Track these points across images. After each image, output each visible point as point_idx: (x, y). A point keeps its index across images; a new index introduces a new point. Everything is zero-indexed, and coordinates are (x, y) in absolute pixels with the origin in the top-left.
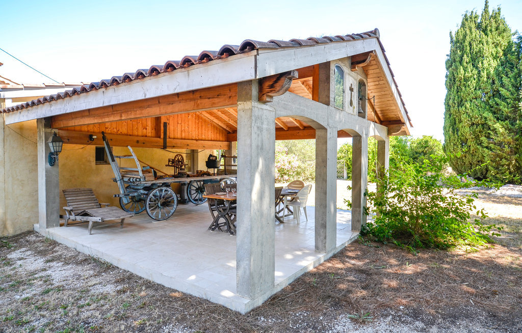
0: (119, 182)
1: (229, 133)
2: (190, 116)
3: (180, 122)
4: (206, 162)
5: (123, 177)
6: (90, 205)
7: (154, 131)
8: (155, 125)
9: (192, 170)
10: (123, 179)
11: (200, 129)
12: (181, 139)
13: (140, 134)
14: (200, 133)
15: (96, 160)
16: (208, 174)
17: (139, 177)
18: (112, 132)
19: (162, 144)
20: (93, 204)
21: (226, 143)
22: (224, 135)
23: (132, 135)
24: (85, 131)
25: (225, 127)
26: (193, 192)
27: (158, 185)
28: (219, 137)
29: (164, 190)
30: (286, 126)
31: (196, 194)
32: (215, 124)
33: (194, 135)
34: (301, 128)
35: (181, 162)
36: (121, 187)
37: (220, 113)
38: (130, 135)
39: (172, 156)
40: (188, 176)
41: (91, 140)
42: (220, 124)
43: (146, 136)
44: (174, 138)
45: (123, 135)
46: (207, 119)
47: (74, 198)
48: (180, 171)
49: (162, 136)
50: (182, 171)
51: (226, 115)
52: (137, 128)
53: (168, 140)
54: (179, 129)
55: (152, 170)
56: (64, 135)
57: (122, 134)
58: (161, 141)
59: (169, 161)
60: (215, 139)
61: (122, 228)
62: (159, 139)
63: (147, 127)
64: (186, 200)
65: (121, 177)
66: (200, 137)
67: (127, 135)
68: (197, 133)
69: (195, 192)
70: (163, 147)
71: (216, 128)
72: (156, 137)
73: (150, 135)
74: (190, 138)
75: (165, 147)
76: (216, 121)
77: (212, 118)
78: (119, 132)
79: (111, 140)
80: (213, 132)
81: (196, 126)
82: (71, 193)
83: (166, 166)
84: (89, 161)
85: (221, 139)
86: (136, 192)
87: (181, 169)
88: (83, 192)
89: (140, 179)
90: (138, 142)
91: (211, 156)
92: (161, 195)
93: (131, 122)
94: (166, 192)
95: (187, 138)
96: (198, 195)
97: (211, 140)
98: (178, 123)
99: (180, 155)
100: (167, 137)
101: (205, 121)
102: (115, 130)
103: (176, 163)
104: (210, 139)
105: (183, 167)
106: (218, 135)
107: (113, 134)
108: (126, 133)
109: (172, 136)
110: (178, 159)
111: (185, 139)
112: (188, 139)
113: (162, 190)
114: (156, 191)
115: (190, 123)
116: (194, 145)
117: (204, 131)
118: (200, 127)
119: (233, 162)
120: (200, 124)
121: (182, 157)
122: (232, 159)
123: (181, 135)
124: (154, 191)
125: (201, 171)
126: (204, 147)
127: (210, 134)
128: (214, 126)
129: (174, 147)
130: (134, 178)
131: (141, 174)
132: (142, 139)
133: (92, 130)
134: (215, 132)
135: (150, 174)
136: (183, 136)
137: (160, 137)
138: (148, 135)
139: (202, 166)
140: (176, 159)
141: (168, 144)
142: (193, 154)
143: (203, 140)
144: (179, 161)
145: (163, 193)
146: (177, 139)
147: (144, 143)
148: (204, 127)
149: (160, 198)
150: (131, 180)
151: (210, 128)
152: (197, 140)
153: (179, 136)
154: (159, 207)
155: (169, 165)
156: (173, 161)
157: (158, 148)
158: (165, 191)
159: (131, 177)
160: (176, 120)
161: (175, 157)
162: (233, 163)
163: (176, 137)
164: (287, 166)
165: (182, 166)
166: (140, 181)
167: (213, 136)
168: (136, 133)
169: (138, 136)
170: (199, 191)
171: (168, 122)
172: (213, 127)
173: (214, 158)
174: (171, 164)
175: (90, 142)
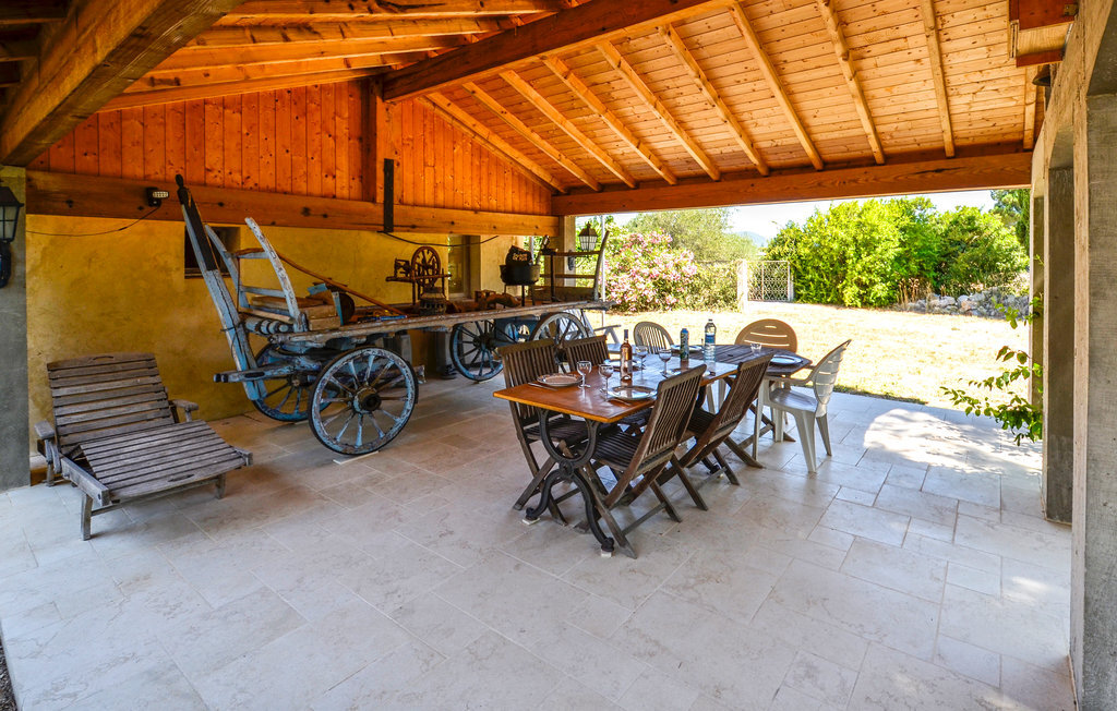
0: (229, 336)
1: (556, 193)
2: (458, 148)
3: (431, 162)
4: (502, 267)
5: (245, 316)
6: (136, 408)
7: (356, 184)
8: (359, 165)
9: (465, 287)
10: (243, 323)
11: (484, 182)
12: (435, 206)
13: (316, 189)
14: (484, 192)
15: (186, 266)
16: (507, 302)
17: (286, 319)
18: (227, 183)
19: (381, 221)
20: (146, 407)
21: (549, 220)
22: (543, 200)
23: (292, 193)
24: (135, 178)
25: (547, 178)
26: (467, 348)
27: (355, 340)
28: (531, 203)
29: (372, 358)
30: (717, 167)
31: (475, 353)
32: (523, 172)
33: (469, 196)
34: (762, 171)
35: (432, 267)
36: (235, 350)
37: (536, 137)
38: (285, 193)
39: (407, 252)
40: (451, 309)
41: (151, 205)
42: (536, 170)
43: (334, 197)
44: (415, 205)
45: (264, 191)
46: (501, 156)
47: (82, 389)
48: (426, 296)
49: (380, 198)
50: (433, 296)
51: (552, 144)
52: (306, 174)
53: (397, 208)
54: (429, 181)
55: (335, 296)
56: (54, 188)
57: (258, 189)
58: (377, 210)
59: (397, 266)
60: (523, 210)
61: (221, 497)
62: (370, 205)
63: (338, 173)
64: (450, 366)
65: (237, 319)
66: (485, 204)
67: (275, 191)
68: (476, 192)
69: (472, 347)
70: (382, 228)
71: (524, 180)
72: (362, 200)
73: (345, 192)
74: (459, 203)
75: (388, 227)
76: (525, 161)
77: (515, 154)
78: (250, 184)
79: (221, 204)
80: (516, 190)
81: (475, 173)
82: (73, 372)
83: (388, 279)
84: (166, 270)
85: (537, 210)
86: (288, 362)
87: (431, 289)
88: (119, 367)
89: (290, 326)
90: (306, 211)
91: (514, 250)
92: (361, 375)
93: (288, 155)
94: (382, 361)
95: (450, 204)
96: (481, 356)
97: (513, 212)
98: (425, 165)
99: (430, 249)
100: (396, 201)
101: (498, 163)
102: (237, 177)
103: (418, 271)
104: (510, 209)
105: (438, 284)
106: (530, 198)
107: (231, 188)
108: (272, 185)
109: (409, 198)
110: (424, 260)
111: (444, 207)
112: (453, 208)
113: (365, 358)
114: (347, 363)
115: (459, 166)
116: (468, 223)
117: (494, 188)
118: (484, 176)
119: (566, 267)
120: (484, 169)
121: (435, 254)
122: (566, 258)
123: (436, 197)
124: (338, 364)
125: (488, 293)
126: (495, 229)
127: (512, 197)
128: (520, 177)
129: (414, 227)
130: (271, 320)
131: (293, 308)
132: (320, 203)
133: (161, 176)
134: (523, 192)
135: (326, 309)
136: (441, 199)
137: (373, 201)
138: (339, 193)
139: (490, 279)
140: (419, 260)
141: (396, 221)
142: (467, 249)
143: (493, 211)
144: (425, 266)
145: (371, 365)
146: (425, 206)
147: (325, 216)
148: (494, 178)
149: (361, 384)
150: (264, 329)
151: (510, 181)
152: (476, 211)
153: (429, 199)
154: (355, 412)
155: (395, 279)
156: (408, 267)
157: (368, 229)
158: (378, 358)
159: (264, 319)
160: (420, 153)
161: (415, 255)
162: (567, 271)
163: (420, 200)
164: (673, 274)
165: (435, 280)
166: (291, 331)
167: (517, 201)
168: (303, 188)
169: (309, 195)
170: (483, 346)
171: (396, 158)
172: (516, 179)
173: (523, 258)
174: (403, 275)
175: (148, 209)
